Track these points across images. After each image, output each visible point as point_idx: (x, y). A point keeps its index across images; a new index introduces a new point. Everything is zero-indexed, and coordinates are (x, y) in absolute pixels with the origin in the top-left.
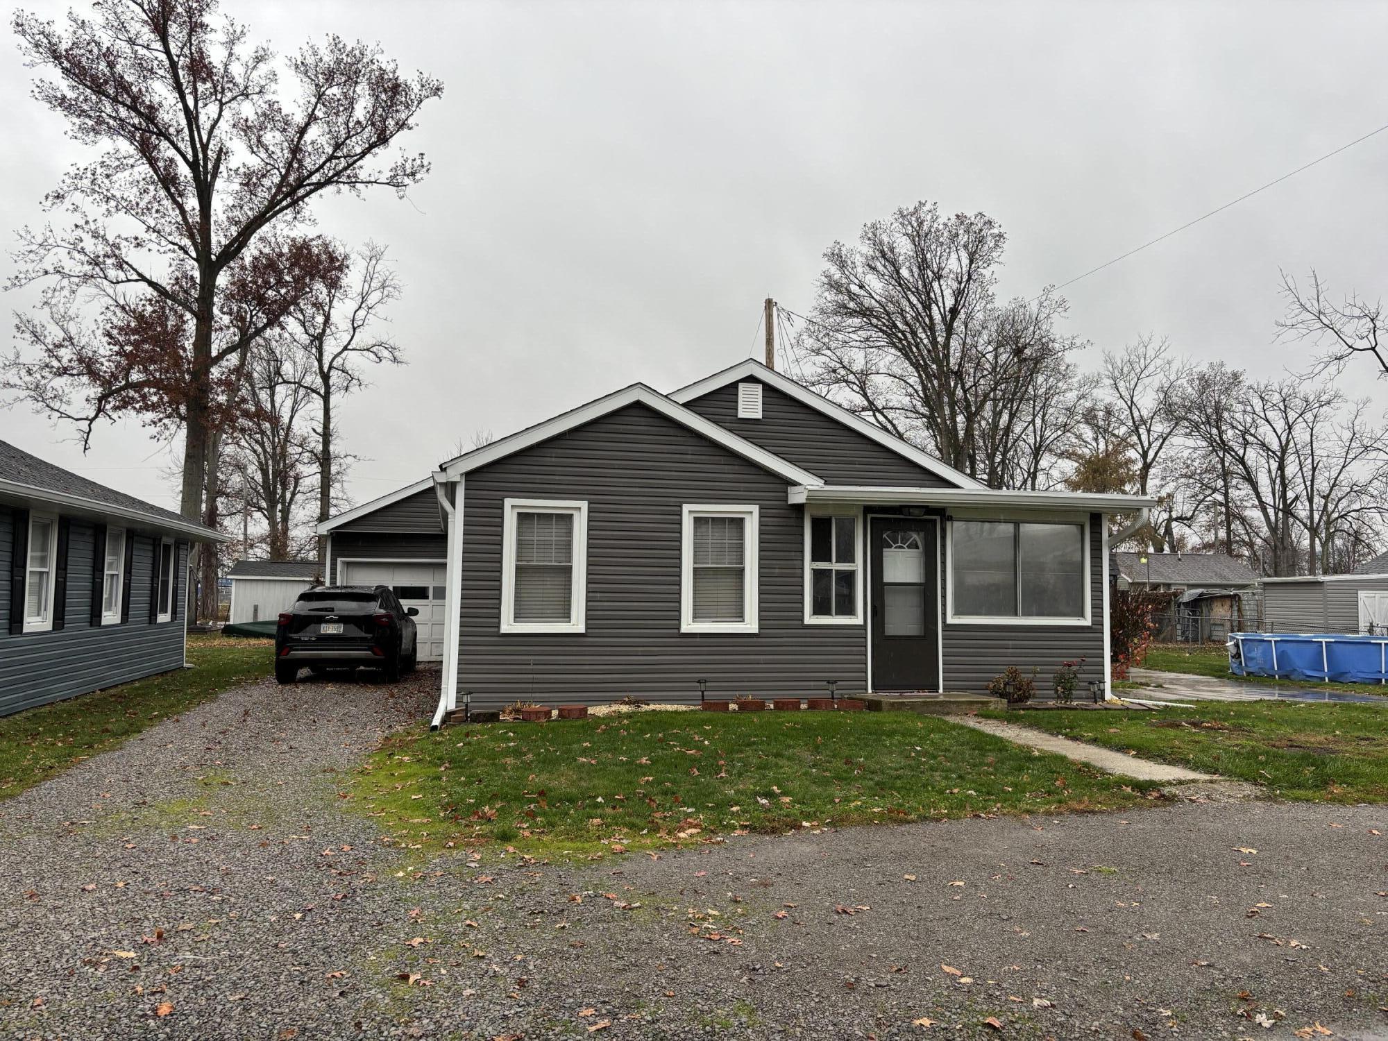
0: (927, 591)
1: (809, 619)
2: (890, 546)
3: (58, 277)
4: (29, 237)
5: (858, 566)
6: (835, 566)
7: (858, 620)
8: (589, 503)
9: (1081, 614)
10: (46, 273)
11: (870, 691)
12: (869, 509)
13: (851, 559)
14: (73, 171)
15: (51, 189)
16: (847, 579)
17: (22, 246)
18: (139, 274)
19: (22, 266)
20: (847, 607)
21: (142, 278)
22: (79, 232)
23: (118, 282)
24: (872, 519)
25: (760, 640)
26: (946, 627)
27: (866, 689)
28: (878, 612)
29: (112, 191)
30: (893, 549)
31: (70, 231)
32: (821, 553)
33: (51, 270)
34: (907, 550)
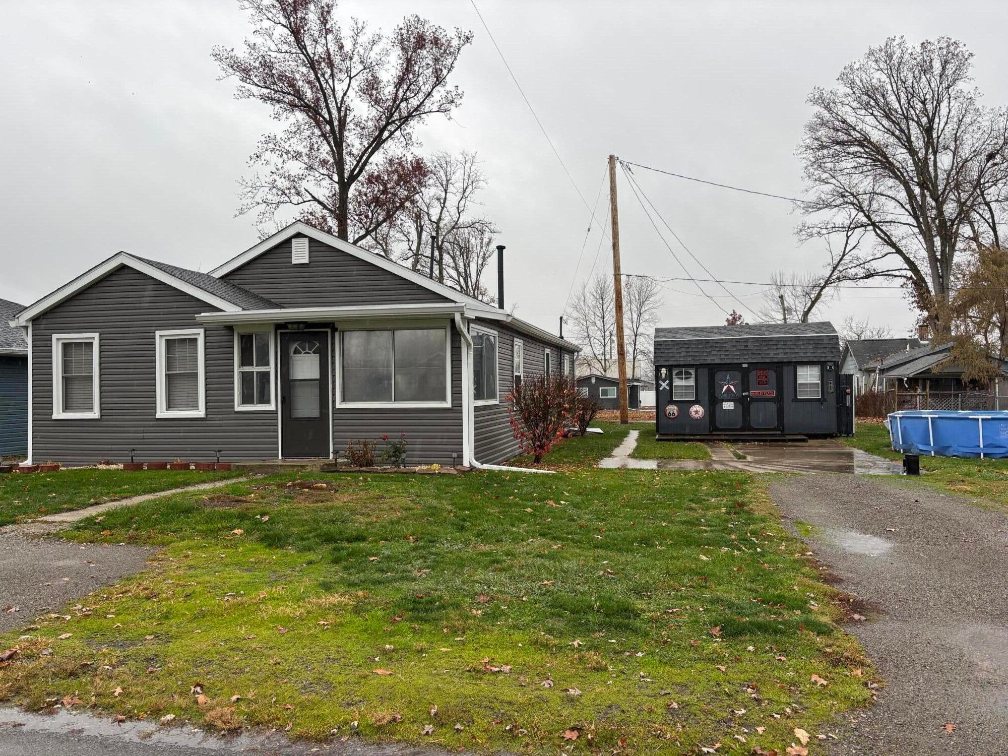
0: (323, 383)
1: (238, 407)
2: (300, 353)
3: (265, 205)
4: (244, 183)
5: (271, 368)
6: (255, 369)
7: (272, 407)
8: (100, 334)
9: (444, 399)
10: (258, 203)
11: (280, 457)
12: (281, 327)
13: (267, 364)
14: (263, 139)
15: (253, 151)
16: (264, 377)
17: (241, 190)
18: (313, 197)
19: (244, 201)
20: (265, 399)
21: (315, 199)
22: (274, 176)
23: (298, 204)
24: (281, 333)
25: (207, 422)
26: (336, 411)
27: (278, 456)
28: (287, 400)
29: (286, 148)
30: (302, 355)
31: (268, 176)
32: (246, 360)
33: (261, 202)
34: (312, 355)
